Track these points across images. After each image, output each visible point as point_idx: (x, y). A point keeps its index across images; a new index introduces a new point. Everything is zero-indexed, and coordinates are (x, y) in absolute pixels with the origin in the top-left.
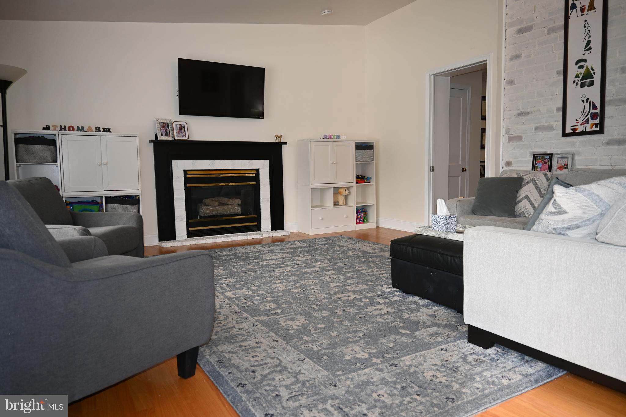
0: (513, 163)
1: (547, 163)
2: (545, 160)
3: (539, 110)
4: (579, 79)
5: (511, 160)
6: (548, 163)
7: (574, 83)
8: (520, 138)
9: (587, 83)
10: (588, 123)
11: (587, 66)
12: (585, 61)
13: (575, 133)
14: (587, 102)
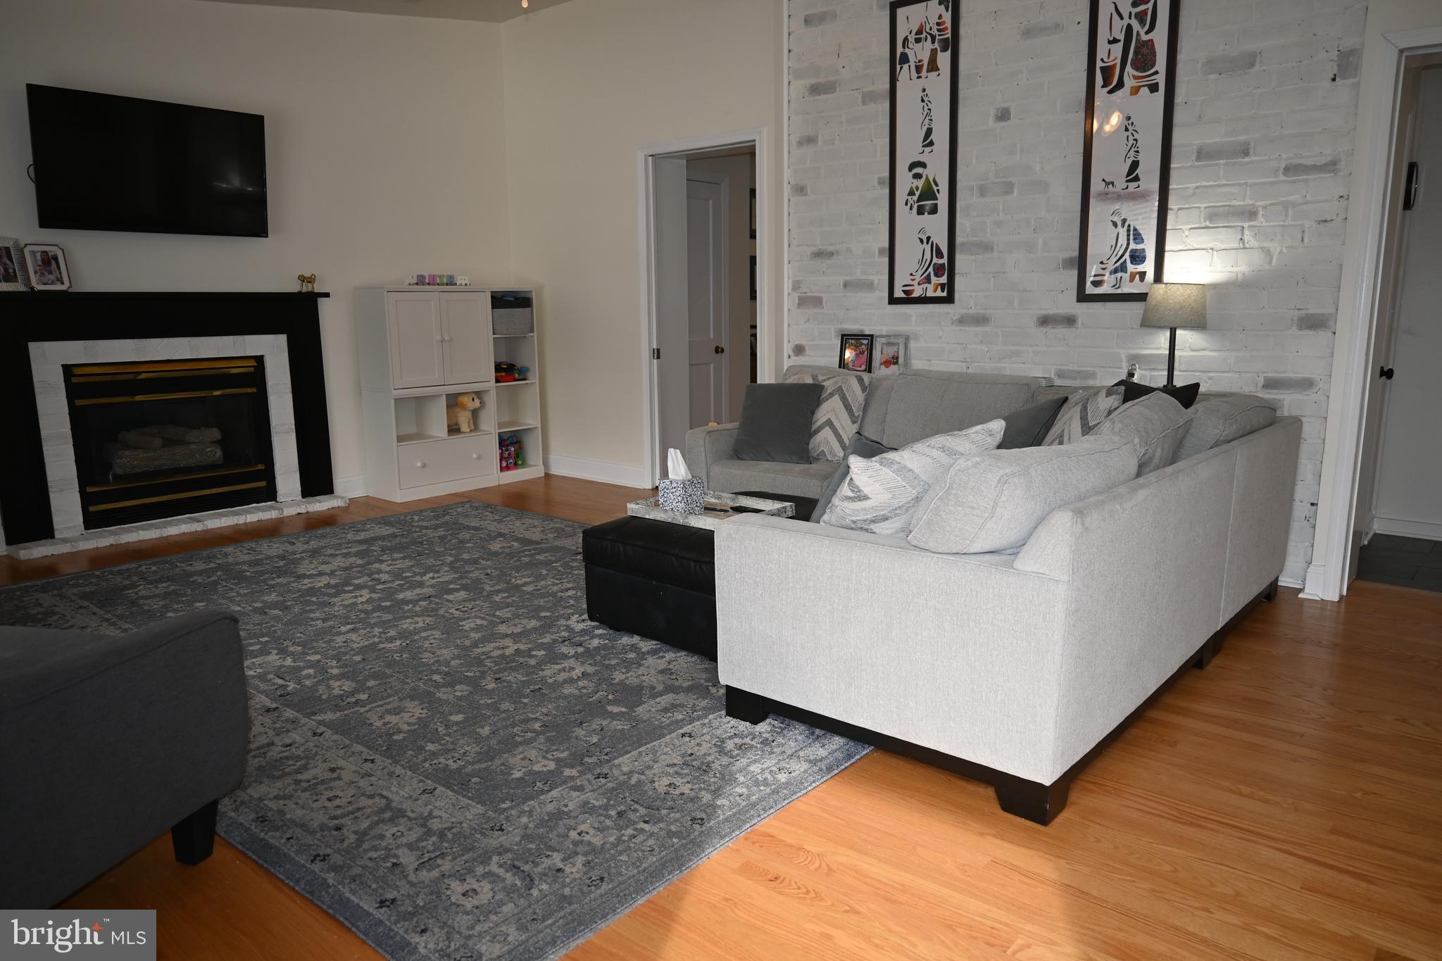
0: (807, 348)
1: (864, 352)
2: (861, 346)
3: (849, 250)
4: (915, 198)
5: (804, 343)
6: (866, 352)
7: (906, 204)
8: (818, 301)
9: (927, 208)
10: (930, 283)
11: (927, 175)
12: (923, 165)
13: (909, 300)
14: (927, 243)
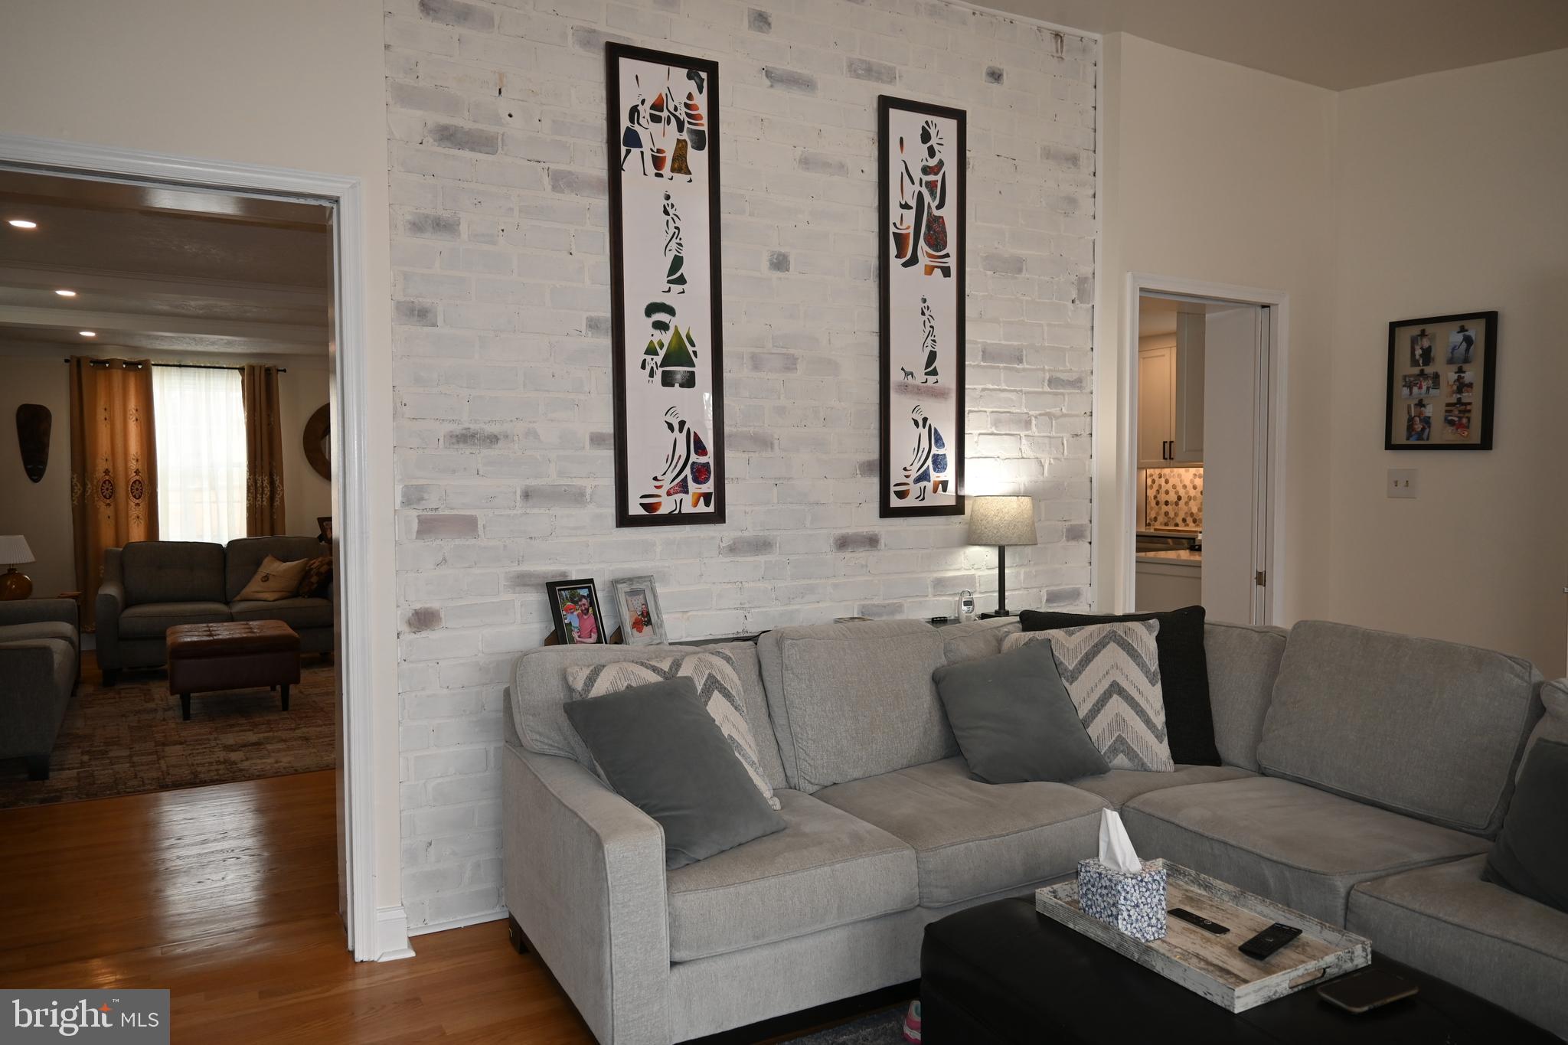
0: (442, 615)
3: (532, 434)
4: (659, 359)
5: (435, 605)
7: (643, 367)
8: (467, 525)
9: (679, 377)
10: (686, 492)
11: (676, 327)
12: (671, 311)
13: (652, 518)
14: (681, 431)
